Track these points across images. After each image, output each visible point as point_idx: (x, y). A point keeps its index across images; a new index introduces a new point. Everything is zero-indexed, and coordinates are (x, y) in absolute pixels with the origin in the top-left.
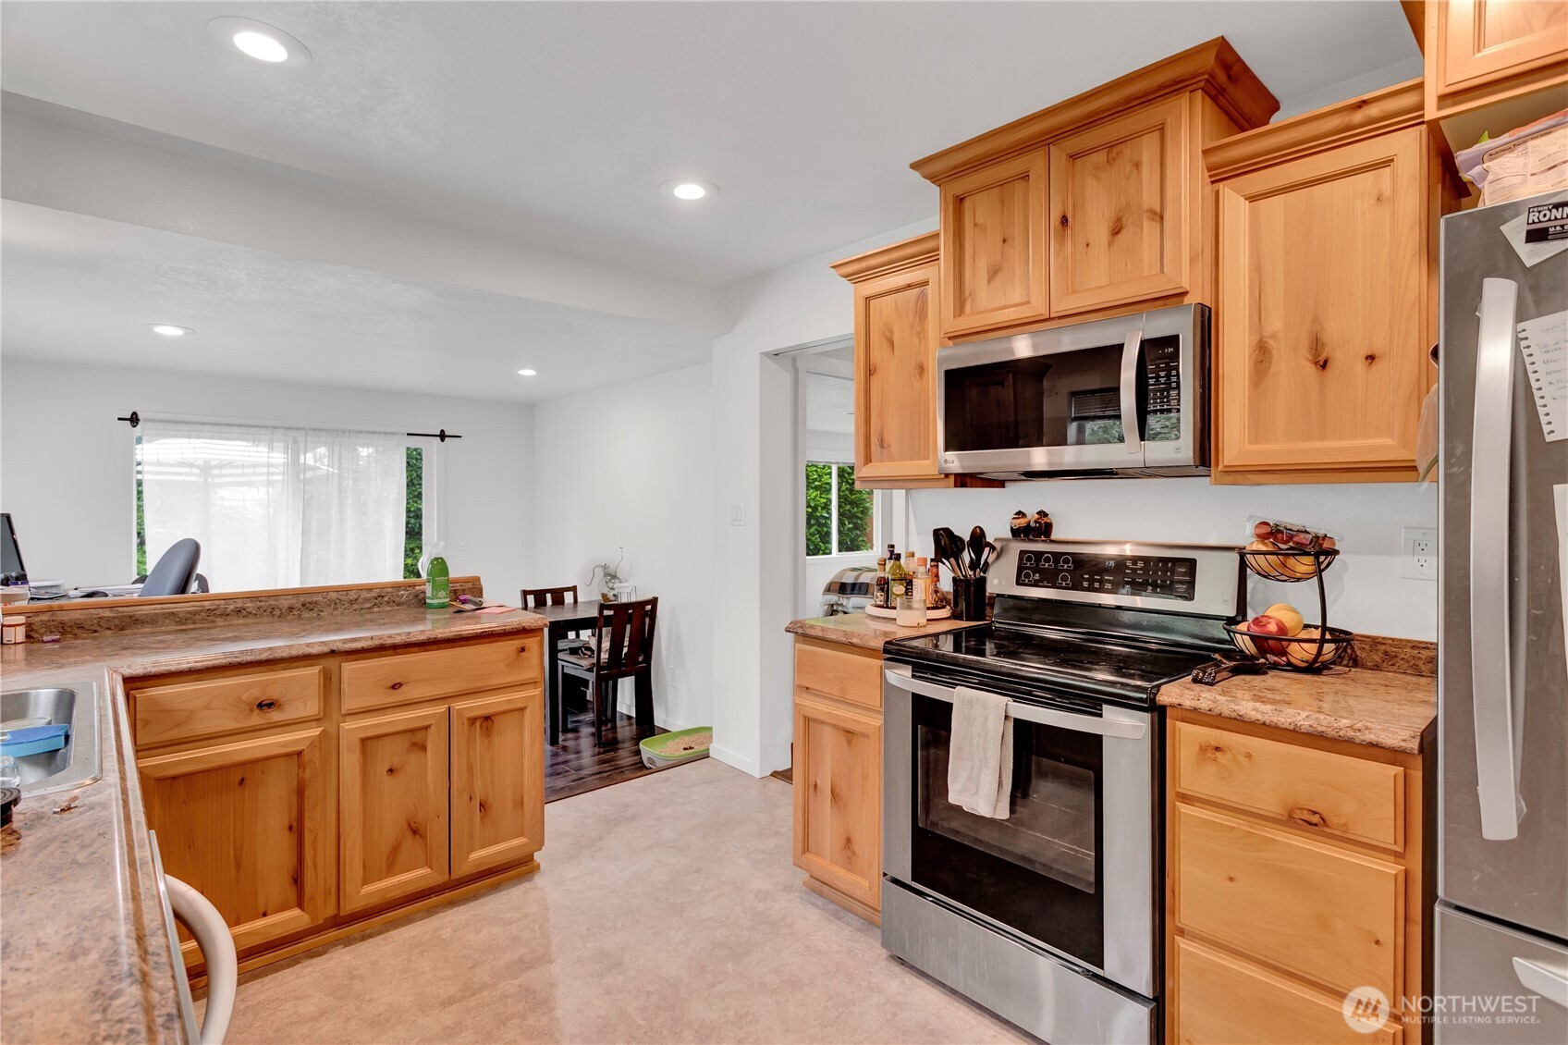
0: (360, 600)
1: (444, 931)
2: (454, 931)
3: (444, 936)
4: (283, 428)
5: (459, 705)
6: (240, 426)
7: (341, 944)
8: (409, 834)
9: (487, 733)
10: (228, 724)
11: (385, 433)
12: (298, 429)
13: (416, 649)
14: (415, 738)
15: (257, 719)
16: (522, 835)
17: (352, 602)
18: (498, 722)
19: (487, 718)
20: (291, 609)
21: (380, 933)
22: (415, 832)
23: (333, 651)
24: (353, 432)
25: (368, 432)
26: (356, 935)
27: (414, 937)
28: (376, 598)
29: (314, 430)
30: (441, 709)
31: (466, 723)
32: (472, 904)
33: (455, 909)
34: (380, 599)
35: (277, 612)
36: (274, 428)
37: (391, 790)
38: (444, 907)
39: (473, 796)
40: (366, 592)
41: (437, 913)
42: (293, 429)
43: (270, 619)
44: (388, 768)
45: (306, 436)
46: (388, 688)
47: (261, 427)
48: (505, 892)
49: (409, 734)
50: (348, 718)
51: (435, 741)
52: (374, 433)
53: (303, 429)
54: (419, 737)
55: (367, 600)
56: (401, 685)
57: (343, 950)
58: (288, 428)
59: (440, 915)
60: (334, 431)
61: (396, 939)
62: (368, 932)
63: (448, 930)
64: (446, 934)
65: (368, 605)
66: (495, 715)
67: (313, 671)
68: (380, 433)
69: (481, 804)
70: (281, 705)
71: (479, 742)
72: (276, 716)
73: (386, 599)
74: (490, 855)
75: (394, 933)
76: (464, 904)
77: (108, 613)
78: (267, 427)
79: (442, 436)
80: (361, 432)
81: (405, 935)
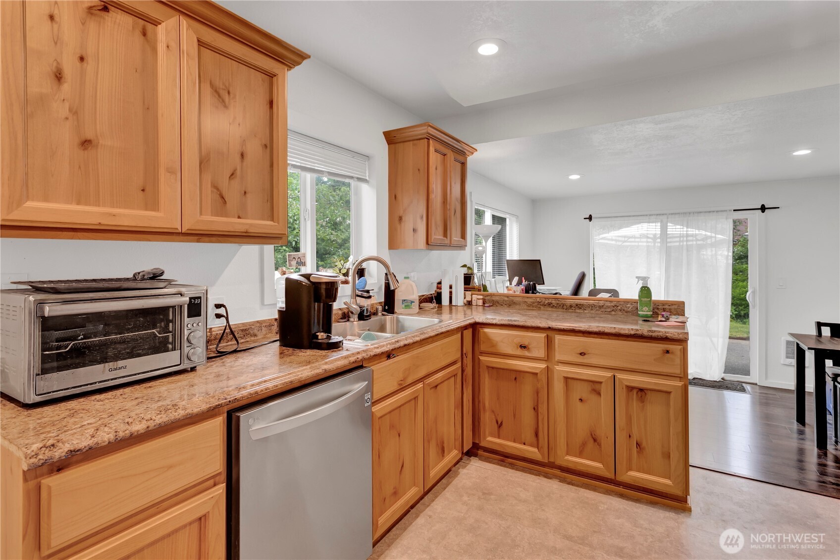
0: (604, 307)
1: (602, 505)
2: (607, 509)
3: (600, 508)
4: (655, 215)
5: (620, 376)
6: (633, 216)
7: (559, 479)
8: (592, 441)
9: (642, 400)
10: (509, 351)
11: (717, 212)
12: (663, 214)
13: (596, 336)
14: (595, 386)
15: (519, 352)
16: (669, 478)
17: (602, 307)
18: (649, 395)
19: (641, 390)
20: (571, 306)
21: (578, 486)
22: (595, 440)
23: (550, 328)
24: (696, 213)
25: (706, 212)
26: (568, 480)
27: (588, 498)
28: (613, 307)
29: (672, 214)
30: (609, 374)
31: (624, 388)
32: (630, 503)
33: (620, 499)
34: (615, 307)
35: (565, 307)
36: (650, 215)
37: (581, 411)
38: (615, 495)
39: (631, 435)
40: (609, 302)
41: (610, 495)
42: (660, 215)
43: (562, 310)
44: (579, 398)
45: (668, 218)
46: (578, 354)
47: (644, 215)
48: (655, 509)
49: (591, 383)
50: (560, 364)
51: (606, 391)
52: (710, 212)
53: (666, 214)
54: (597, 386)
55: (608, 307)
56: (585, 354)
57: (557, 483)
58: (657, 215)
59: (610, 497)
60: (684, 213)
61: (580, 493)
62: (573, 482)
63: (605, 506)
64: (602, 507)
65: (609, 310)
66: (647, 390)
67: (542, 335)
68: (714, 212)
69: (637, 443)
70: (529, 349)
71: (635, 404)
72: (526, 353)
73: (619, 308)
74: (643, 479)
75: (582, 490)
76: (626, 500)
77: (506, 299)
78: (646, 215)
79: (763, 209)
80: (701, 212)
81: (585, 495)
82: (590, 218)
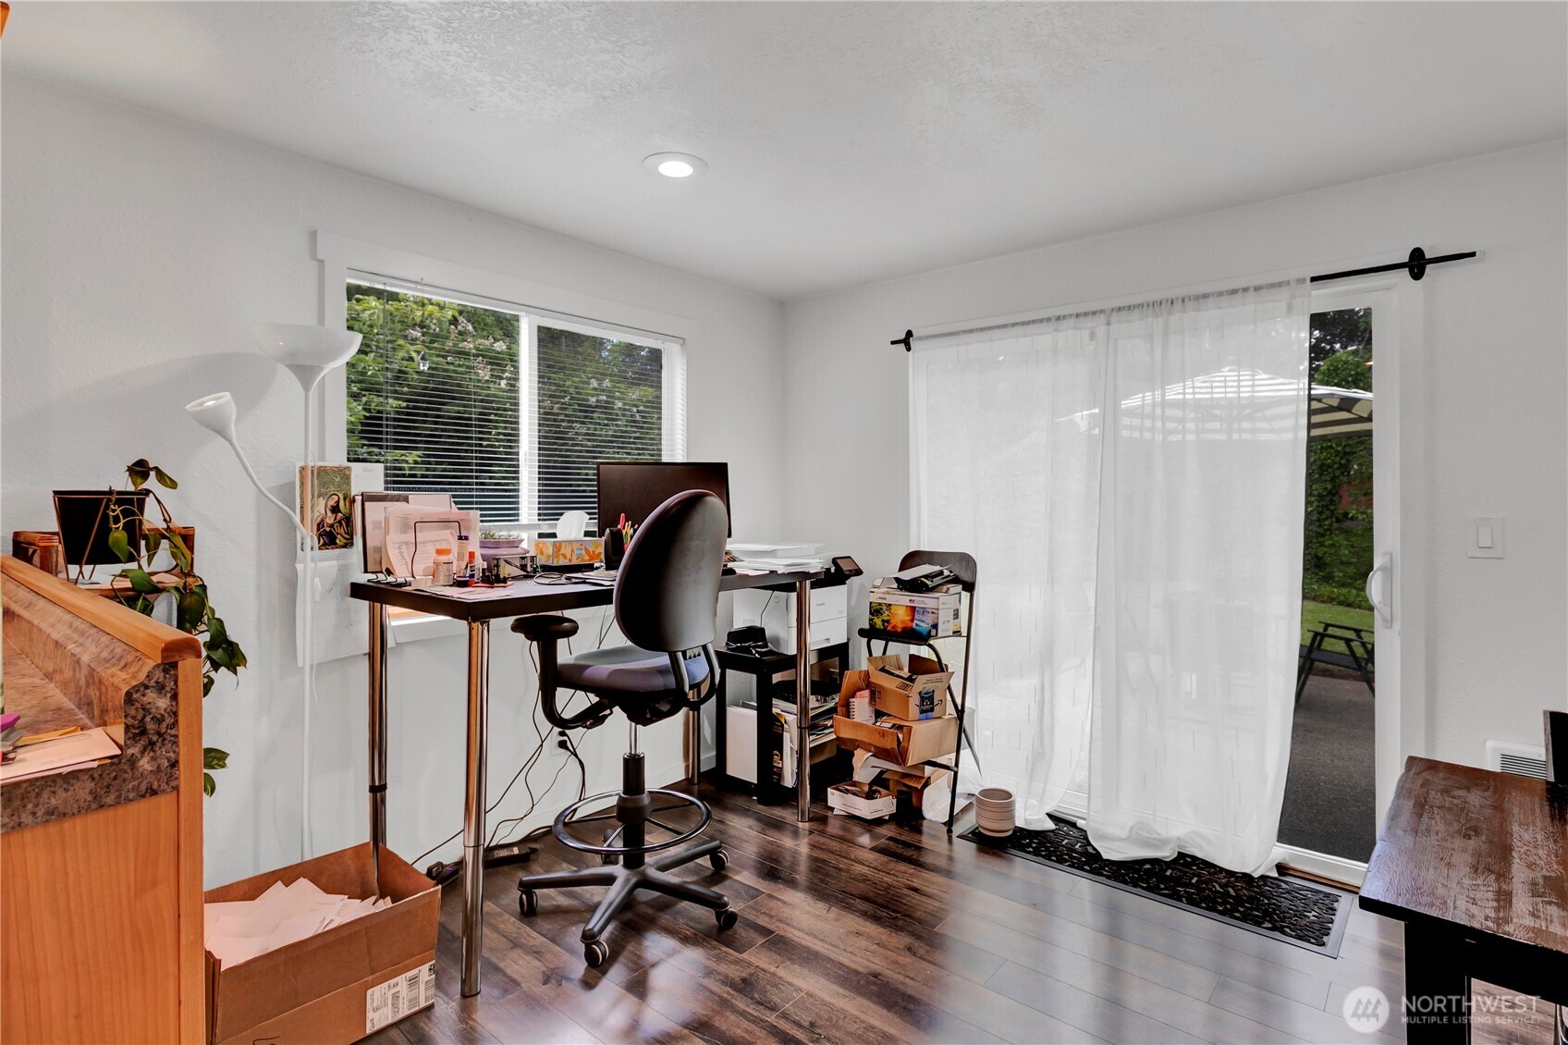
4: (1071, 315)
11: (1257, 289)
12: (1094, 313)
29: (1119, 309)
36: (1058, 318)
42: (1085, 314)
52: (1234, 292)
53: (1102, 311)
58: (1078, 316)
68: (1245, 290)
78: (1049, 320)
79: (1417, 263)
80: (1205, 296)
82: (906, 341)
